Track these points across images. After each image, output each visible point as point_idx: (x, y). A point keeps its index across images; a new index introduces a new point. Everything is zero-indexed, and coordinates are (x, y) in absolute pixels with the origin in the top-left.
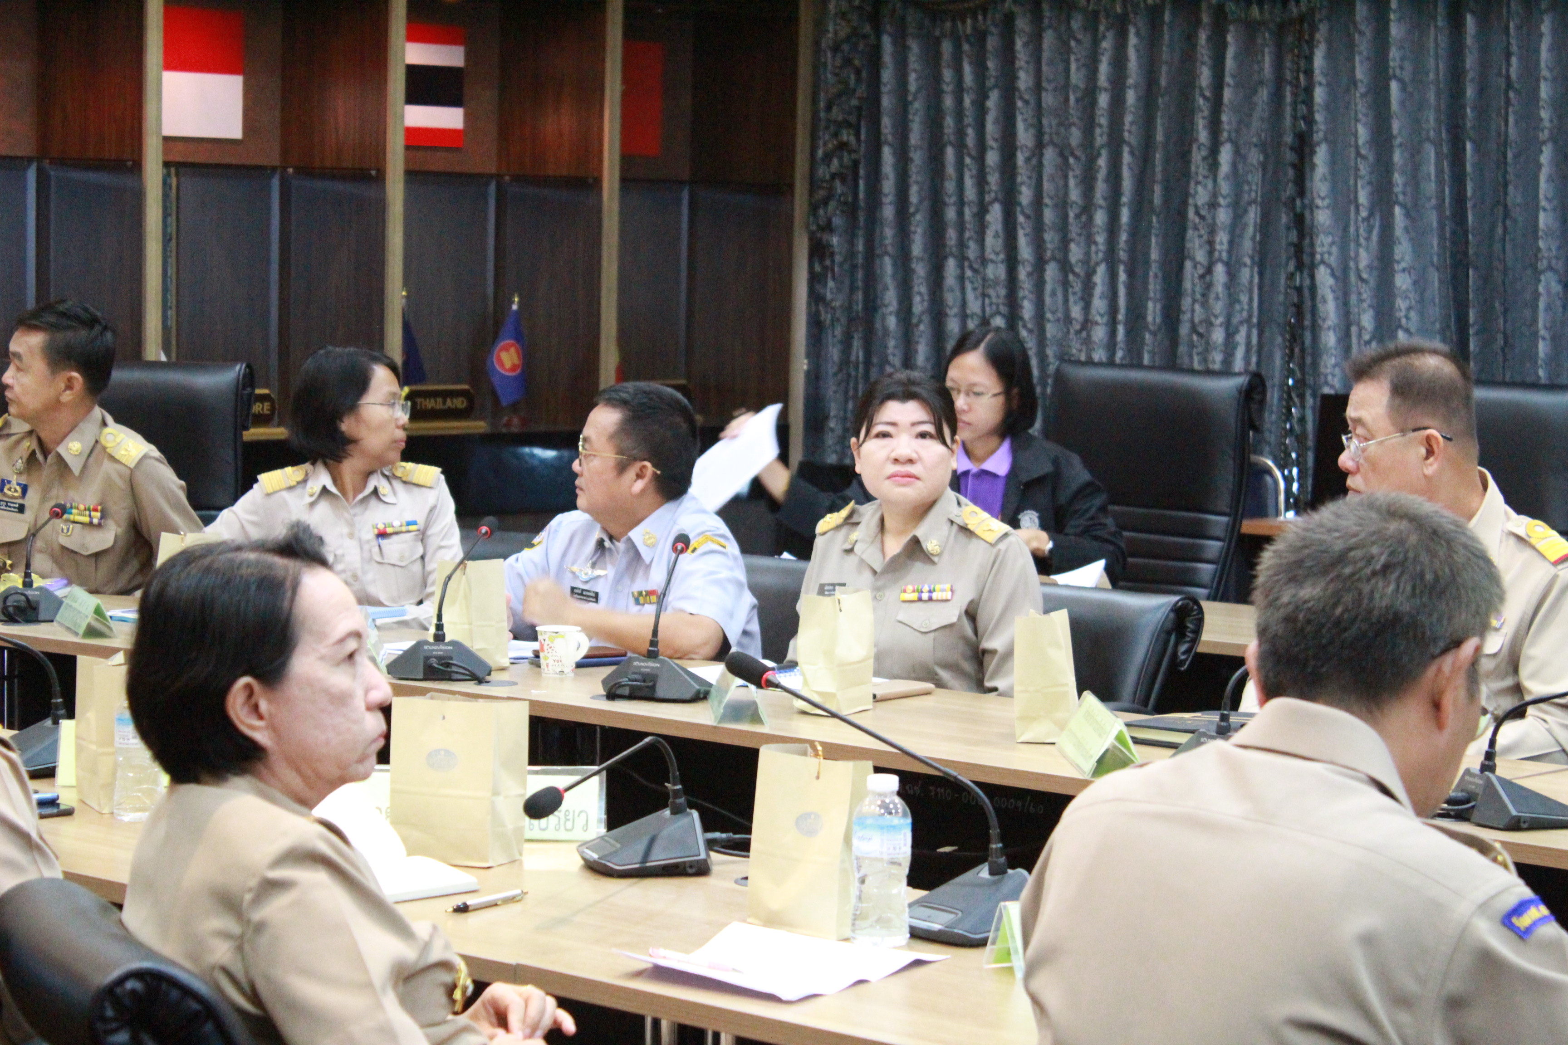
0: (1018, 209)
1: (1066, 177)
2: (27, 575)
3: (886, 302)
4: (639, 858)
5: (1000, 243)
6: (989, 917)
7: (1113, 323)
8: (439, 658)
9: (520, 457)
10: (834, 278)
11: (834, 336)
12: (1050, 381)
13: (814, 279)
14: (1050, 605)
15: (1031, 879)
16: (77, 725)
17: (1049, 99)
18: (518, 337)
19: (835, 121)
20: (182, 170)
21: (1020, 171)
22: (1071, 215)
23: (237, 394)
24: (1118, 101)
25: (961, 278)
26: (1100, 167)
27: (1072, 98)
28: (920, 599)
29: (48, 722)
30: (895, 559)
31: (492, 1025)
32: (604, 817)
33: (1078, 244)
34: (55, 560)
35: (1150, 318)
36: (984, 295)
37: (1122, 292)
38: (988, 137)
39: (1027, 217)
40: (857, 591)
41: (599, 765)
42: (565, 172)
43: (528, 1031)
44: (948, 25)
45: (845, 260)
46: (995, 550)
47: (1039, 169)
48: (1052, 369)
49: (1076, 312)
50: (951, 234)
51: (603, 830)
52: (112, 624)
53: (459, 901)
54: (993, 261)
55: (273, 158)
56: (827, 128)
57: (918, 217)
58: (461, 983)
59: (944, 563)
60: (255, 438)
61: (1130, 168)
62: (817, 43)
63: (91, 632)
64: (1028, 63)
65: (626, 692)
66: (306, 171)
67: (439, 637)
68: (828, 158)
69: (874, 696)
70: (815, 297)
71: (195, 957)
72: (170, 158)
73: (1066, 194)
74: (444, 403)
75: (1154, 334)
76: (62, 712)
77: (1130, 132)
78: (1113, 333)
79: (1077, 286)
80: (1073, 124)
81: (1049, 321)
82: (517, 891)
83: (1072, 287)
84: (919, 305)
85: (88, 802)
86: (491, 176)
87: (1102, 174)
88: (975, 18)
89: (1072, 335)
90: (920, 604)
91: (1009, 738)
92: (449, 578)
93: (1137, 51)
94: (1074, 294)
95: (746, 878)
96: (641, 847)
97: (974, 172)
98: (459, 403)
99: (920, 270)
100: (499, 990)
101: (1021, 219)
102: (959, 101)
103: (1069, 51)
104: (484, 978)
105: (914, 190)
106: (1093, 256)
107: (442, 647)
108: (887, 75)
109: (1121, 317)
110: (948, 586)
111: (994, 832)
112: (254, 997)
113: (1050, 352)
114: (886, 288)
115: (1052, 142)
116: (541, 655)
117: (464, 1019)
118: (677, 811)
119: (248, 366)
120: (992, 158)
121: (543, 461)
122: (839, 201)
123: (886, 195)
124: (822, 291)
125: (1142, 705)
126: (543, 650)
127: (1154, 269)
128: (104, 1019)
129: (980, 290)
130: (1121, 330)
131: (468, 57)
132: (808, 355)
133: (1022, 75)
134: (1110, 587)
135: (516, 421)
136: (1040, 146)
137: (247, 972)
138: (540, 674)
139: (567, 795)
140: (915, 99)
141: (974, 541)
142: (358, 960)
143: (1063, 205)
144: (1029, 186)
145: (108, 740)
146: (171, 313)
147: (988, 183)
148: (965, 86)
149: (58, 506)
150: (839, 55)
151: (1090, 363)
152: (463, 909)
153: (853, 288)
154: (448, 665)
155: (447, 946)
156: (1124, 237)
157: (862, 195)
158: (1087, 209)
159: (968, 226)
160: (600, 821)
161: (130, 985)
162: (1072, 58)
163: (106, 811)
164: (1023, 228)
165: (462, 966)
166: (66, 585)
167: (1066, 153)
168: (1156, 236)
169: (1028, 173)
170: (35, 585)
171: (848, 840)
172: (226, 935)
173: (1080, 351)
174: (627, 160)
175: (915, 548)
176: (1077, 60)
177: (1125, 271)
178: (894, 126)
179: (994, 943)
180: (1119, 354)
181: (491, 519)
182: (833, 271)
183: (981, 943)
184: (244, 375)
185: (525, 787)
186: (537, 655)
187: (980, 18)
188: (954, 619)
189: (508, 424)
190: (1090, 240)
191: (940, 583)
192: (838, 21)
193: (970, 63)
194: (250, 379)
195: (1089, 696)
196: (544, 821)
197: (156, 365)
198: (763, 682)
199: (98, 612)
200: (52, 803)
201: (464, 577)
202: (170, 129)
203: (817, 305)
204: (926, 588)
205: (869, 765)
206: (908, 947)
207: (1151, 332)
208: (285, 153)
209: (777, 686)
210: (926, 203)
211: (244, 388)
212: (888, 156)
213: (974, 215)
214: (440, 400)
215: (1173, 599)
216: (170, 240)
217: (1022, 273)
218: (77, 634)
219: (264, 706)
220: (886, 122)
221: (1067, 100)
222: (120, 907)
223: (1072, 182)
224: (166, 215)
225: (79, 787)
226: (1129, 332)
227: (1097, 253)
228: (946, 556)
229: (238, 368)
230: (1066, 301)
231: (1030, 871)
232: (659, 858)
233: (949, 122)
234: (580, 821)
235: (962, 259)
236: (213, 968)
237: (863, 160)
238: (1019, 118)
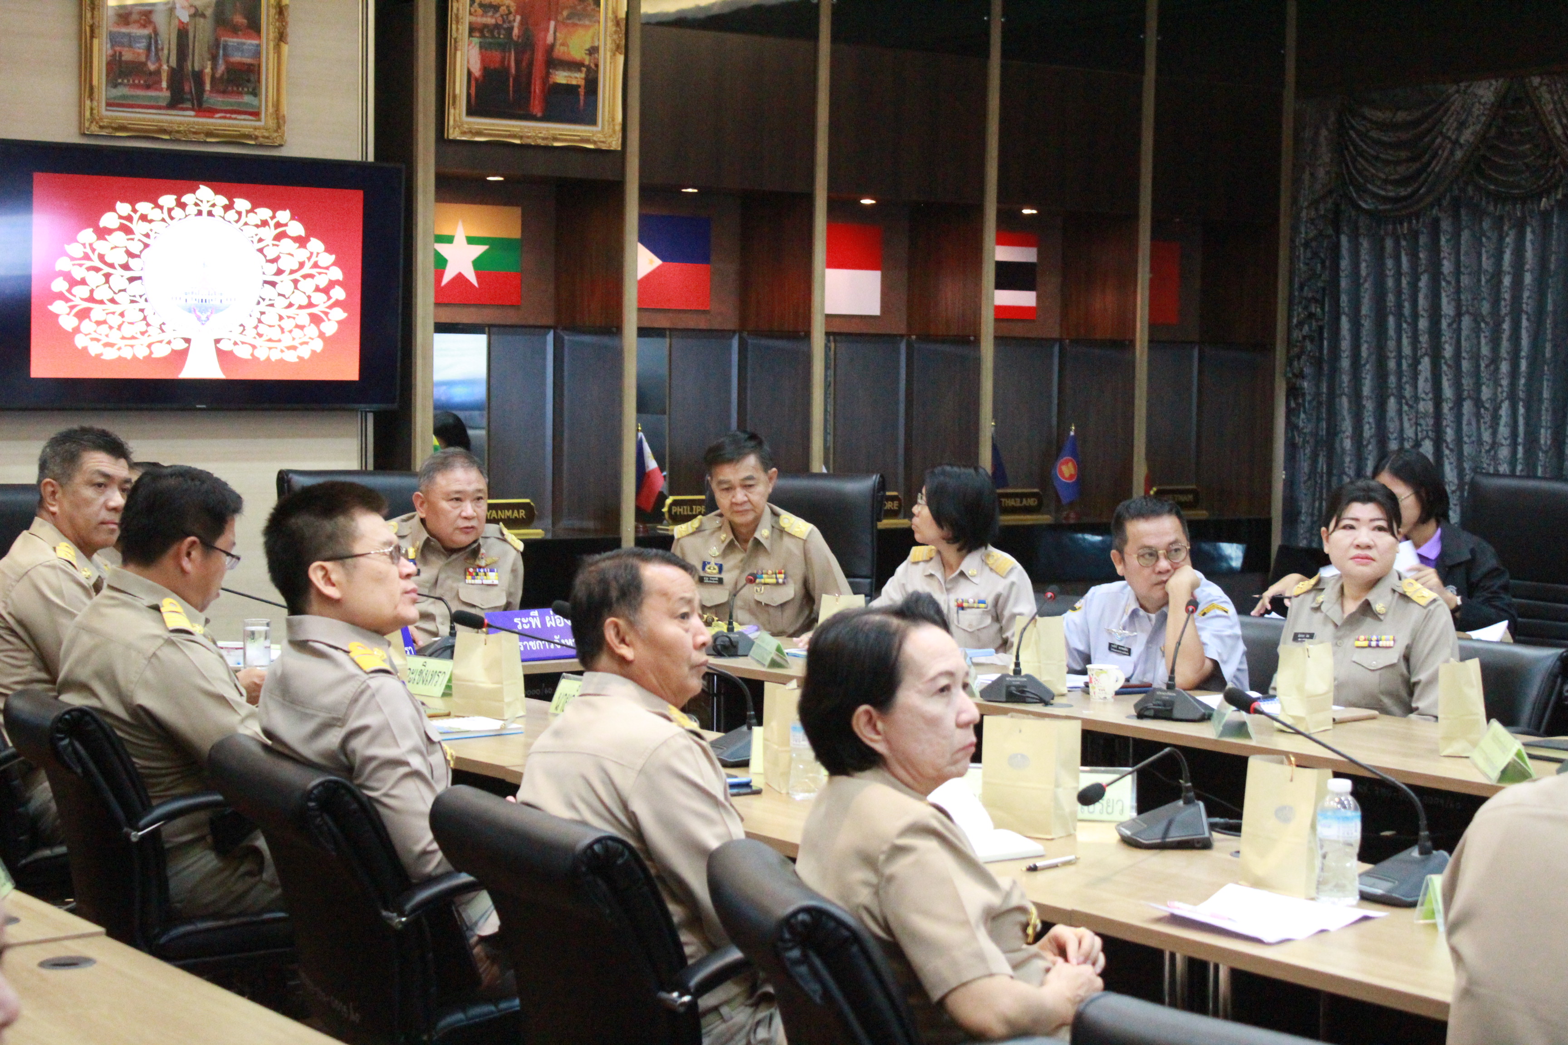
0: (1443, 361)
1: (1478, 337)
2: (730, 623)
3: (1344, 429)
4: (1160, 835)
5: (1429, 385)
6: (1419, 886)
7: (1514, 444)
8: (1017, 687)
9: (1075, 541)
10: (1305, 412)
11: (1305, 454)
12: (1467, 487)
13: (1290, 413)
14: (1465, 655)
15: (1451, 860)
16: (764, 732)
17: (1465, 280)
18: (1074, 455)
19: (1306, 298)
20: (838, 338)
21: (1443, 332)
22: (1483, 365)
23: (873, 496)
24: (1518, 283)
25: (1400, 412)
26: (1504, 330)
27: (1483, 280)
28: (1370, 646)
29: (745, 728)
30: (1352, 616)
31: (1055, 955)
32: (1135, 804)
33: (1488, 386)
34: (752, 612)
35: (1542, 442)
36: (1417, 424)
37: (1521, 421)
38: (1420, 308)
39: (1449, 366)
40: (1321, 642)
41: (1133, 766)
42: (1109, 336)
43: (1082, 959)
44: (1390, 227)
45: (1313, 399)
46: (1425, 611)
47: (1459, 331)
48: (1467, 478)
49: (1486, 436)
50: (1392, 380)
51: (1134, 814)
52: (788, 658)
53: (1030, 863)
54: (1424, 400)
55: (902, 329)
56: (1300, 303)
57: (1368, 367)
58: (1033, 922)
59: (1388, 620)
60: (888, 527)
61: (1528, 331)
62: (1292, 241)
63: (774, 664)
64: (1450, 254)
65: (1151, 713)
66: (925, 338)
67: (1017, 672)
68: (1301, 324)
69: (1334, 720)
70: (1291, 426)
71: (845, 898)
72: (831, 330)
73: (1479, 349)
74: (1021, 502)
75: (1546, 452)
76: (754, 721)
77: (1527, 304)
78: (1514, 452)
79: (1487, 417)
80: (1484, 299)
81: (1466, 443)
82: (1072, 857)
83: (1483, 418)
84: (1368, 431)
85: (772, 785)
86: (1054, 340)
87: (1505, 336)
88: (1410, 223)
89: (1483, 454)
90: (1369, 649)
91: (1434, 752)
92: (1024, 629)
93: (1533, 244)
94: (1485, 423)
95: (1238, 852)
96: (1162, 826)
97: (1410, 334)
98: (1032, 502)
99: (1369, 405)
100: (1060, 930)
101: (1445, 368)
102: (1398, 282)
103: (1481, 244)
104: (1049, 919)
105: (1364, 349)
106: (1500, 395)
107: (1019, 679)
108: (1345, 264)
109: (1520, 440)
110: (1391, 637)
111: (1423, 822)
112: (887, 928)
113: (1466, 465)
114: (1344, 419)
115: (1468, 312)
116: (1090, 685)
117: (1035, 948)
118: (1188, 802)
119: (882, 476)
120: (1423, 324)
121: (1093, 544)
122: (1309, 355)
123: (1344, 351)
124: (1297, 421)
125: (1534, 730)
126: (1091, 682)
127: (1546, 405)
128: (783, 940)
129: (1414, 420)
130: (1520, 449)
131: (1039, 254)
132: (1285, 469)
133: (1445, 263)
134: (1512, 641)
135: (1072, 515)
136: (1459, 315)
137: (881, 911)
138: (1089, 699)
139: (1108, 789)
140: (1366, 281)
141: (1412, 605)
142: (959, 905)
143: (1476, 357)
144: (1451, 345)
145: (785, 742)
146: (830, 438)
147: (1420, 342)
148: (1403, 271)
149: (751, 575)
150: (1308, 250)
151: (1497, 474)
152: (1033, 869)
153: (1319, 419)
154: (1023, 692)
155: (1023, 896)
156: (1522, 381)
157: (1325, 352)
158: (1495, 360)
159: (1405, 373)
160: (1132, 808)
161: (801, 917)
162: (1484, 250)
163: (784, 791)
164: (1446, 375)
165: (1034, 910)
166: (757, 630)
167: (1479, 319)
168: (1548, 380)
169: (1450, 335)
170: (735, 630)
171: (1313, 827)
172: (867, 884)
173: (1489, 465)
174: (1153, 326)
175: (1366, 609)
176: (1487, 252)
177: (1523, 407)
178: (1349, 301)
179: (1422, 905)
180: (1519, 468)
181: (1054, 587)
182: (1304, 408)
183: (1413, 905)
184: (879, 483)
185: (1078, 782)
186: (1087, 685)
187: (1414, 221)
188: (1395, 661)
189: (1067, 518)
190: (1497, 383)
191: (1385, 634)
192: (1308, 225)
193: (1407, 254)
194: (882, 485)
195: (1495, 723)
196: (1091, 807)
197: (821, 476)
198: (1251, 709)
199: (779, 650)
200: (747, 785)
201: (1035, 629)
202: (830, 310)
203: (1292, 431)
204: (1374, 638)
205: (1329, 772)
206: (1358, 906)
207: (1544, 452)
208: (909, 325)
209: (1261, 713)
210: (1374, 357)
211: (878, 492)
212: (1345, 323)
213: (1409, 366)
214: (1018, 500)
215: (1560, 651)
216: (829, 385)
217: (1446, 407)
218: (764, 665)
219: (880, 725)
220: (1344, 299)
221: (1479, 280)
222: (794, 860)
223: (1483, 341)
224: (827, 368)
225: (765, 774)
226: (1526, 452)
227: (1502, 393)
228: (1390, 613)
229: (874, 477)
230: (1479, 428)
231: (1450, 852)
232: (1175, 836)
233: (1391, 298)
234: (1118, 807)
235: (1400, 397)
236: (858, 906)
237: (1326, 326)
238: (1443, 294)
